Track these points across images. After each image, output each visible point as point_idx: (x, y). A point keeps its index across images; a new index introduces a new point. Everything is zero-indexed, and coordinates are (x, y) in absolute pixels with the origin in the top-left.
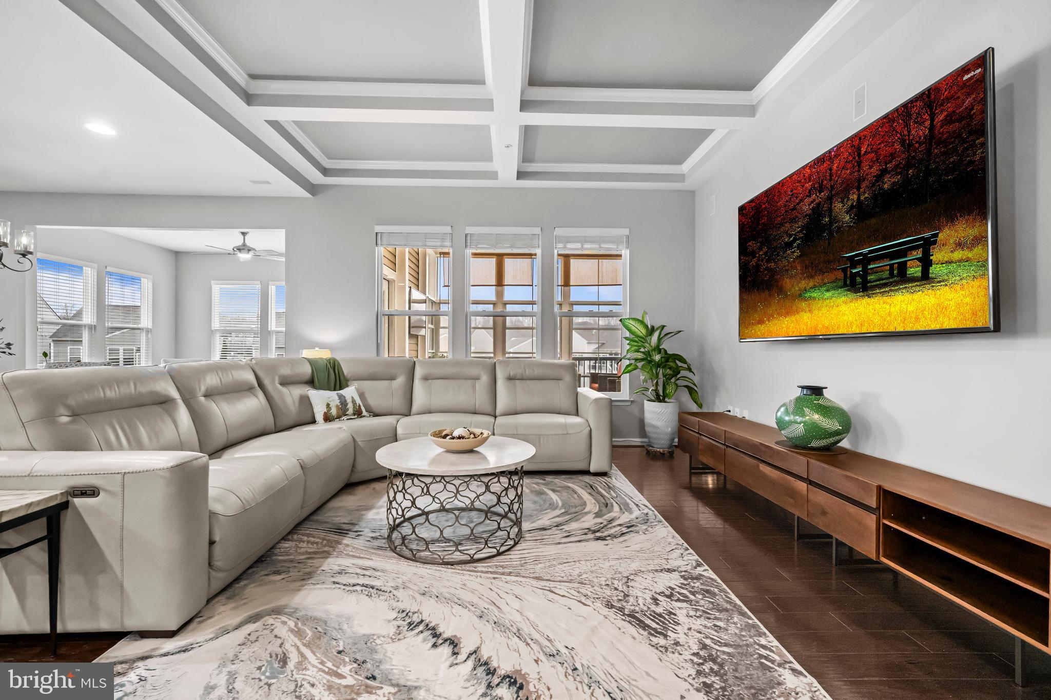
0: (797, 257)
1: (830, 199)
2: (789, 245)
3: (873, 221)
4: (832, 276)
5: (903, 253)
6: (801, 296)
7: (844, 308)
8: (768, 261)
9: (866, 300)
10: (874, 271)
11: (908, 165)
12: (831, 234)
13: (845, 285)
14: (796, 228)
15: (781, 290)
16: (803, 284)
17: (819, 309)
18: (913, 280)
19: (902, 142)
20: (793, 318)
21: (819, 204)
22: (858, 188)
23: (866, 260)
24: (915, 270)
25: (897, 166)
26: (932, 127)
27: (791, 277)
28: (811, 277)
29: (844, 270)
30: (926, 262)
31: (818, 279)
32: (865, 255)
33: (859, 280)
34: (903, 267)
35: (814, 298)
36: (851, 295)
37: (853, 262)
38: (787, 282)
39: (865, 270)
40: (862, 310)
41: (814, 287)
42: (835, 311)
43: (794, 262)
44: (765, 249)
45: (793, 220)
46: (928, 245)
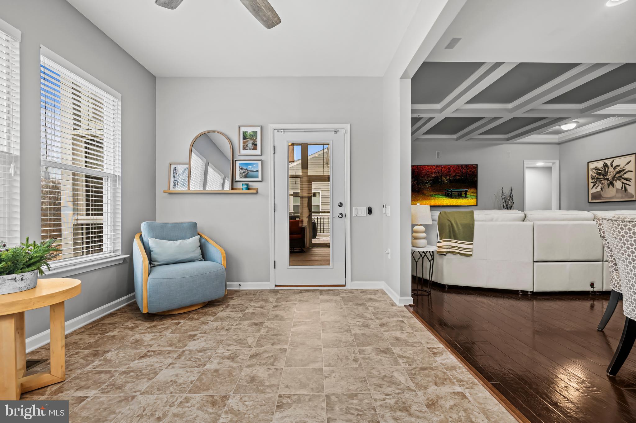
0: (430, 186)
1: (441, 176)
2: (427, 183)
3: (454, 184)
4: (442, 193)
5: (461, 192)
6: (431, 196)
7: (445, 200)
8: (417, 185)
9: (451, 199)
10: (454, 194)
11: (462, 176)
12: (441, 184)
13: (446, 195)
14: (430, 179)
15: (423, 193)
16: (432, 193)
17: (438, 200)
18: (463, 197)
19: (461, 171)
20: (428, 201)
21: (437, 176)
22: (450, 176)
23: (452, 191)
24: (463, 195)
25: (459, 175)
26: (467, 171)
27: (427, 191)
28: (435, 192)
29: (446, 192)
30: (466, 194)
31: (437, 193)
32: (452, 190)
33: (450, 195)
34: (461, 195)
35: (436, 197)
36: (447, 198)
37: (448, 191)
38: (426, 192)
39: (451, 193)
40: (450, 201)
41: (436, 194)
42: (443, 201)
43: (428, 187)
44: (416, 182)
45: (429, 177)
46: (466, 191)
